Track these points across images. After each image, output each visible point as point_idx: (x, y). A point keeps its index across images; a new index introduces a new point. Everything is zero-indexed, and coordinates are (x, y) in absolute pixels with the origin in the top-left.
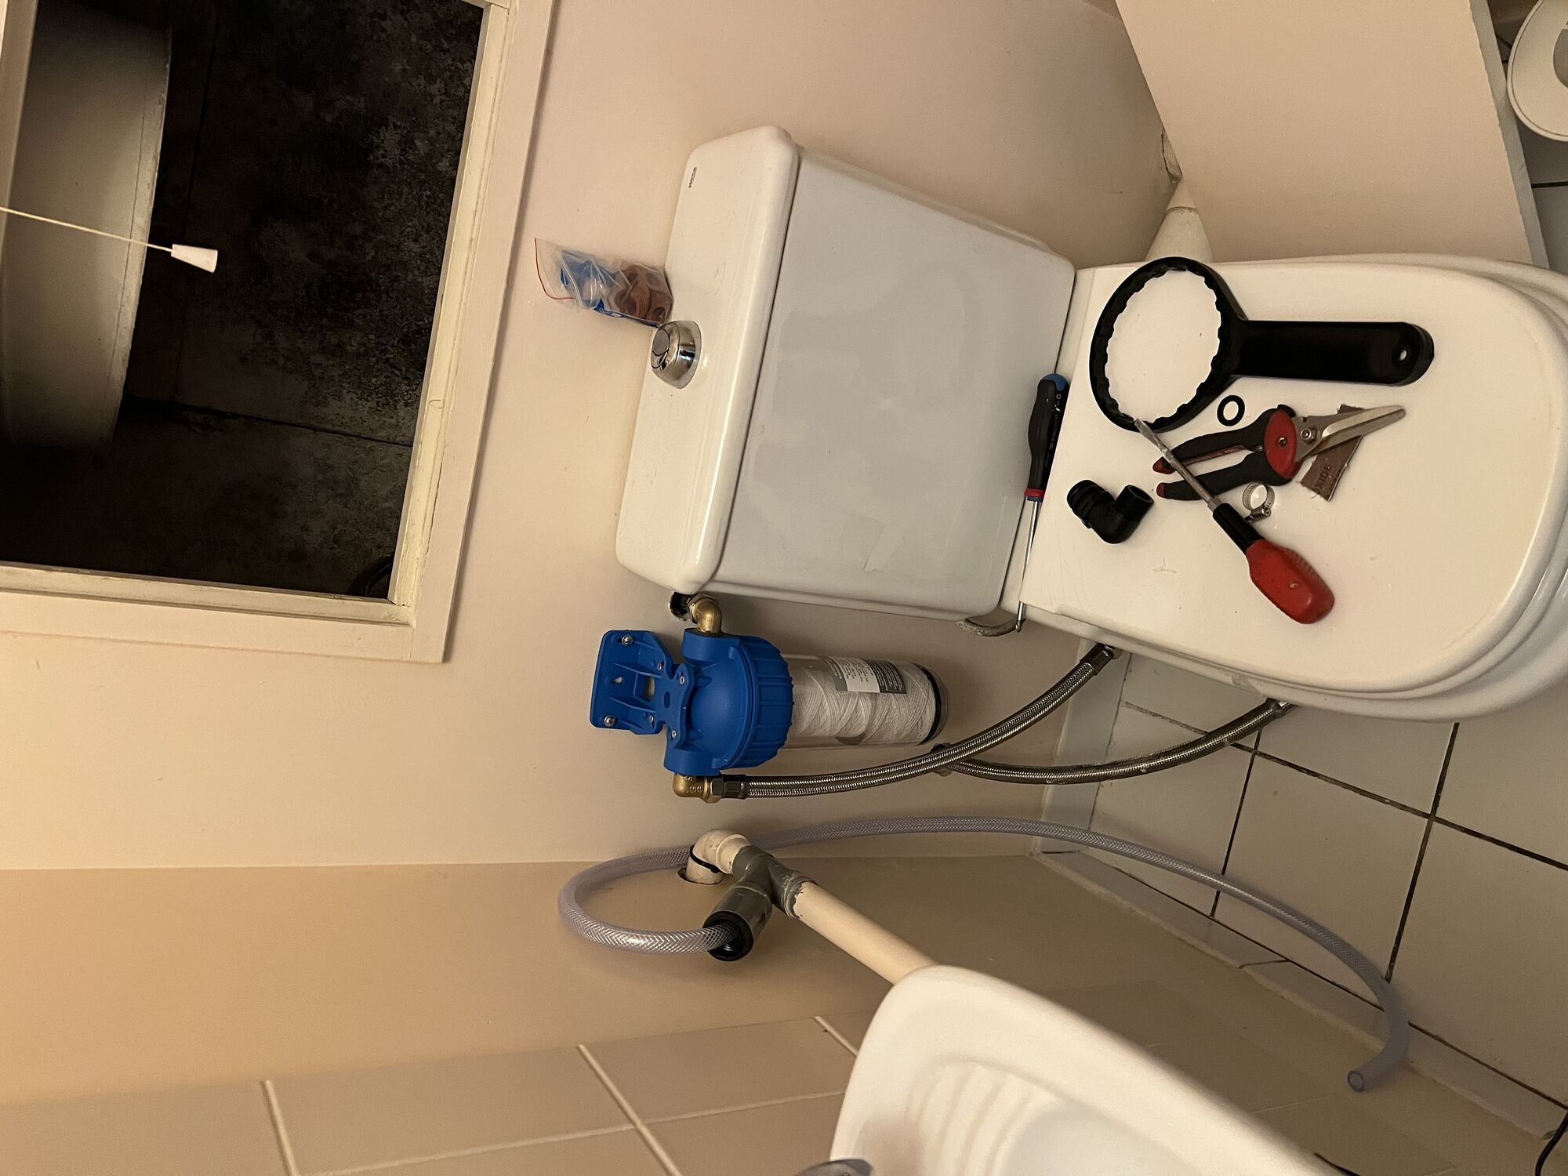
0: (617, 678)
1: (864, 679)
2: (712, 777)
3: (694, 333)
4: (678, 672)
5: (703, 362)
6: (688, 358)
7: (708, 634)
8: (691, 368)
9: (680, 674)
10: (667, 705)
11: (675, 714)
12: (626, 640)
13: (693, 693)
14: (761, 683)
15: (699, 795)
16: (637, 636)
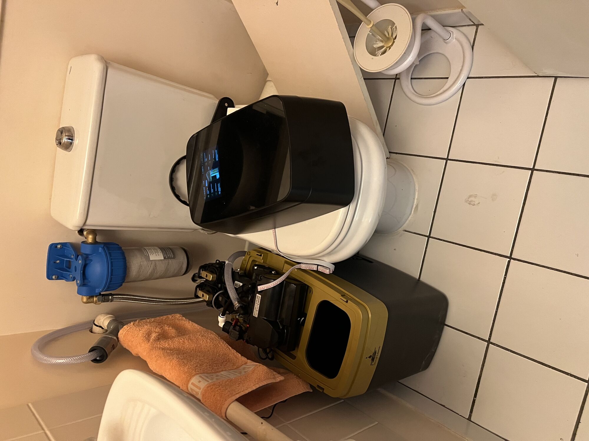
0: (57, 261)
1: (157, 255)
2: (97, 296)
3: (72, 131)
4: (79, 258)
5: (76, 142)
6: (70, 141)
7: (91, 244)
8: (72, 144)
9: (79, 259)
10: (76, 271)
11: (78, 274)
12: (59, 246)
13: (85, 266)
14: (112, 261)
15: (93, 302)
16: (64, 245)
